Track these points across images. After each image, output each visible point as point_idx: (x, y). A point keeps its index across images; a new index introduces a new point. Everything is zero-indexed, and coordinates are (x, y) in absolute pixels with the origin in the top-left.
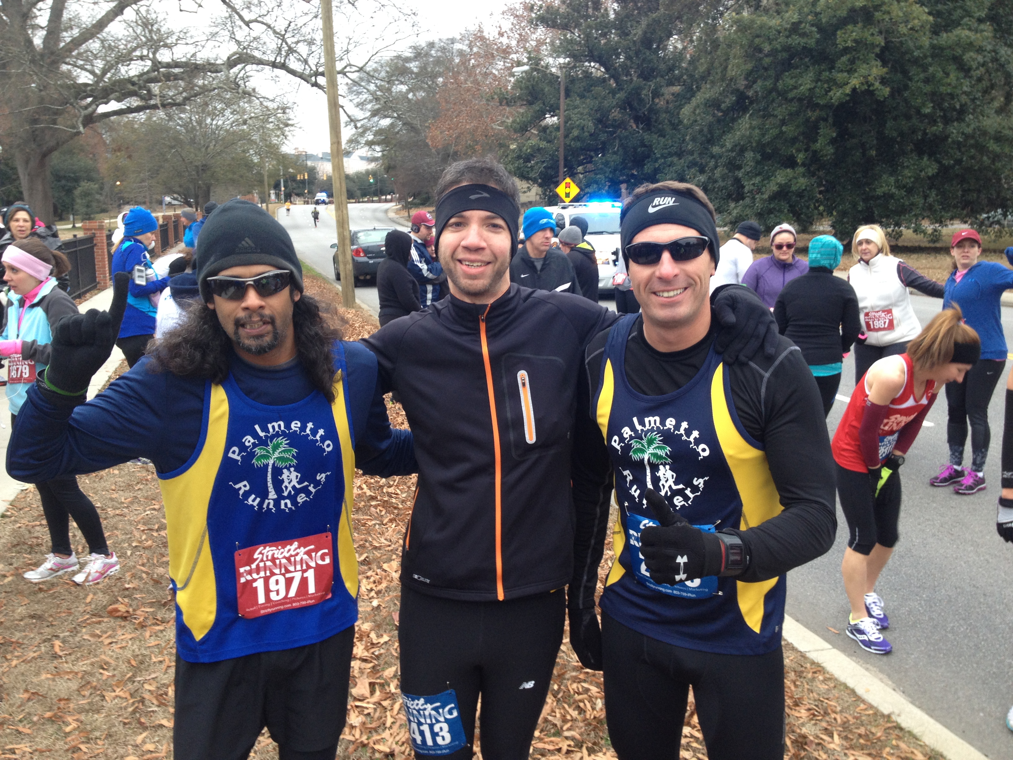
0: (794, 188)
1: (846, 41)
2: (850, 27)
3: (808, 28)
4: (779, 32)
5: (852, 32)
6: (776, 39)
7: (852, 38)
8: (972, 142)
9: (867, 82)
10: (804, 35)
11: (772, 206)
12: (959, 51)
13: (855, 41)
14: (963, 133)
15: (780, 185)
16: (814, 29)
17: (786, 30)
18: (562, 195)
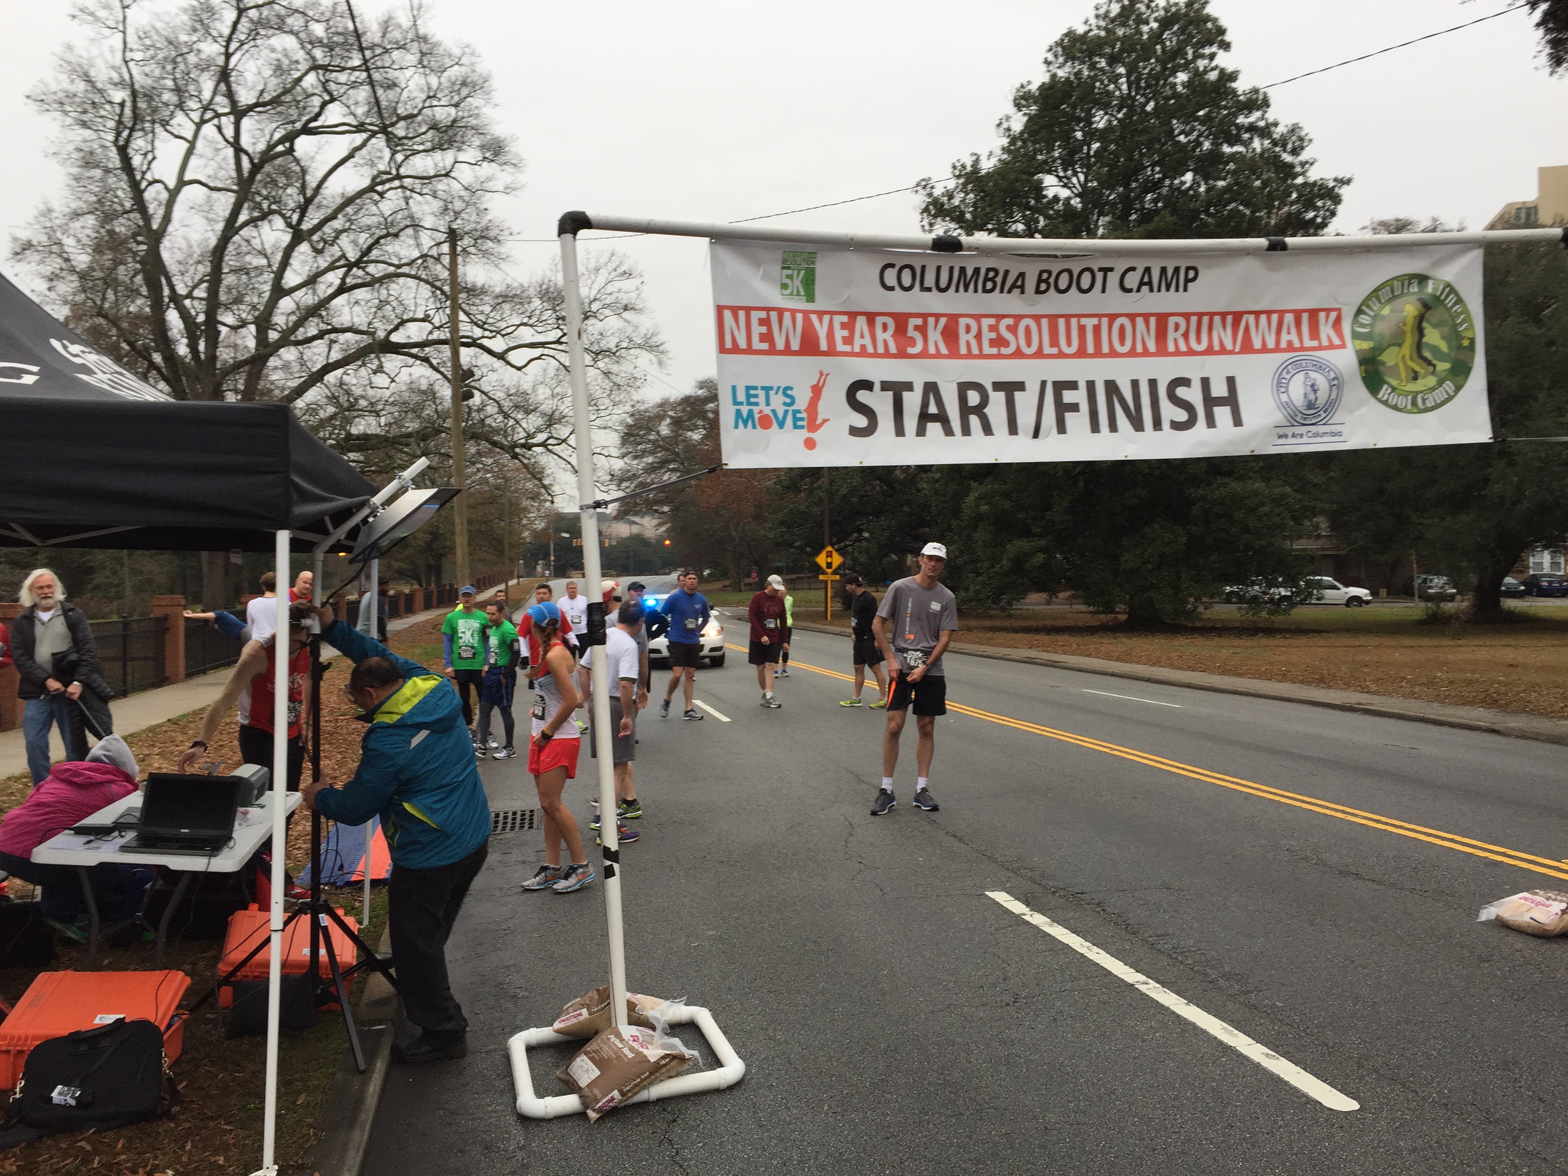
18: (824, 566)
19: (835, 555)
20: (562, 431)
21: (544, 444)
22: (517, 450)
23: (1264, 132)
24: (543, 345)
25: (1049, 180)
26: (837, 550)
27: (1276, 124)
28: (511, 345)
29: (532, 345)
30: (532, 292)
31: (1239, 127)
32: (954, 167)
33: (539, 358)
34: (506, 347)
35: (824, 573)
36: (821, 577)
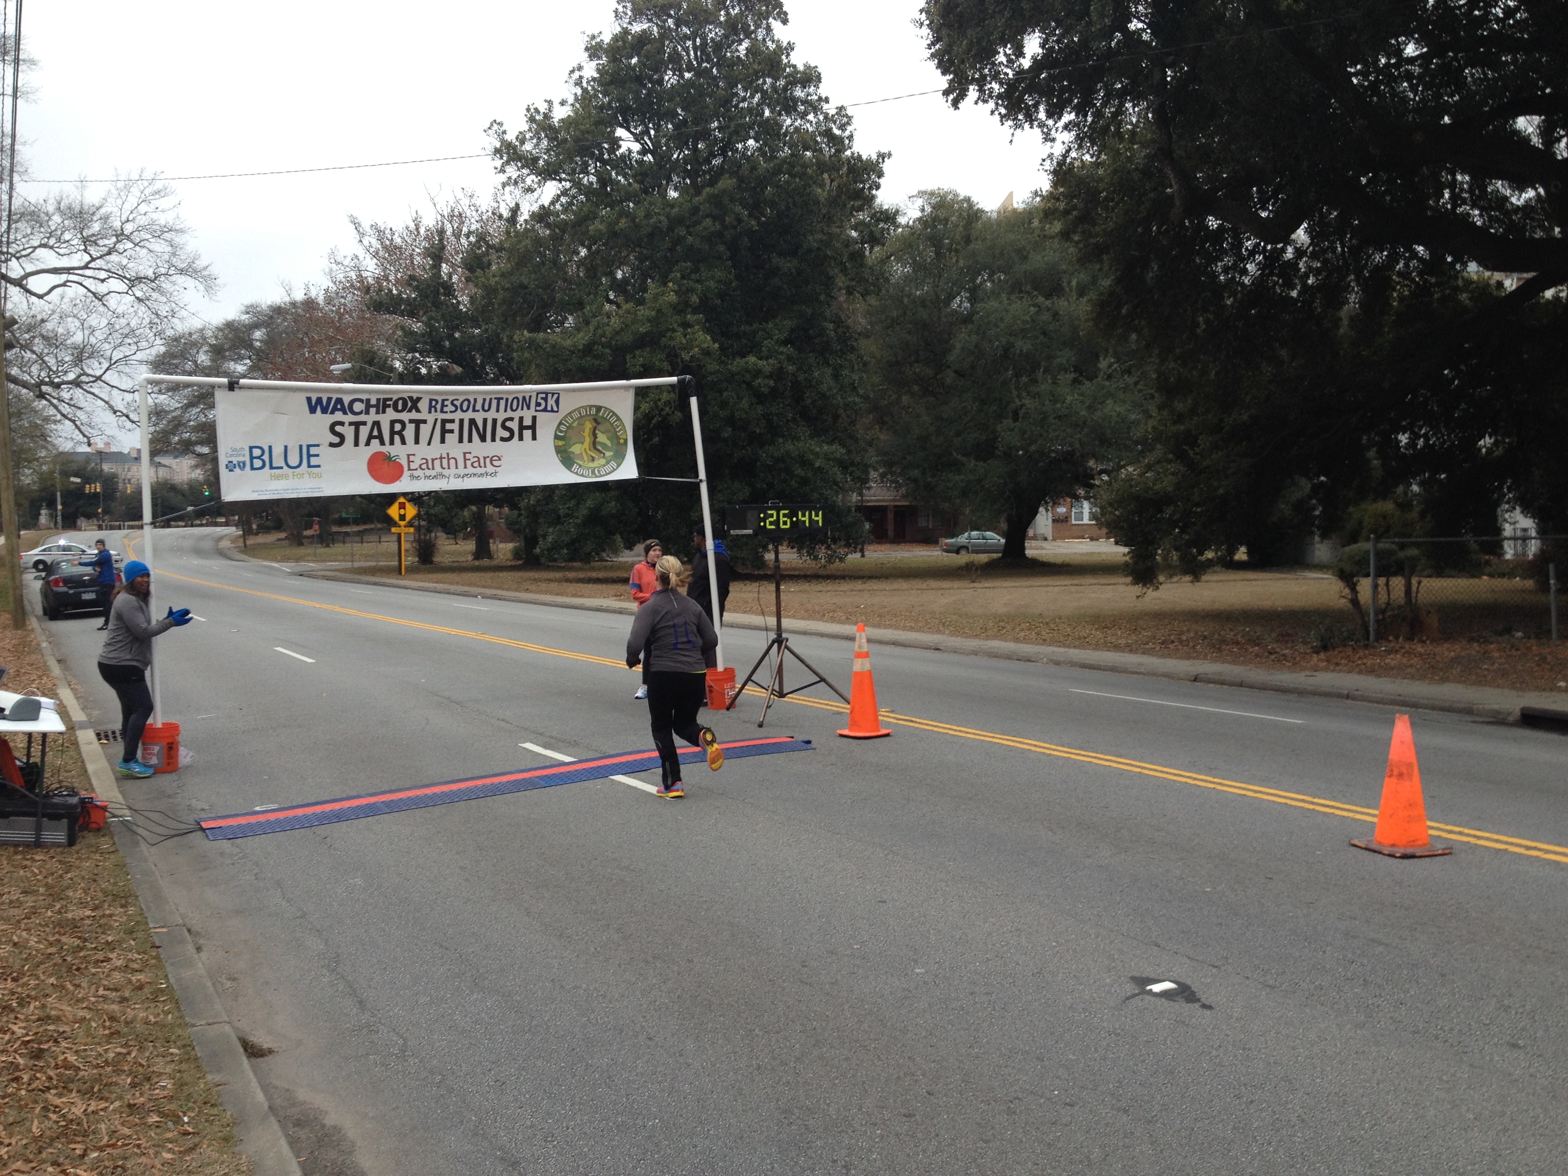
0: (604, 513)
1: (634, 366)
2: (637, 352)
3: (598, 348)
4: (572, 352)
5: (640, 356)
6: (570, 359)
7: (640, 363)
8: (782, 465)
9: (657, 406)
10: (596, 357)
11: (587, 531)
12: (748, 377)
13: (643, 366)
14: (772, 457)
15: (589, 509)
16: (608, 351)
17: (579, 350)
18: (396, 517)
19: (408, 505)
20: (95, 368)
21: (76, 383)
22: (44, 388)
23: (814, 106)
24: (68, 270)
25: (620, 132)
26: (409, 501)
27: (827, 100)
28: (28, 270)
29: (55, 271)
30: (51, 209)
31: (795, 100)
32: (528, 110)
33: (64, 285)
34: (23, 273)
35: (395, 524)
36: (393, 530)
